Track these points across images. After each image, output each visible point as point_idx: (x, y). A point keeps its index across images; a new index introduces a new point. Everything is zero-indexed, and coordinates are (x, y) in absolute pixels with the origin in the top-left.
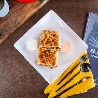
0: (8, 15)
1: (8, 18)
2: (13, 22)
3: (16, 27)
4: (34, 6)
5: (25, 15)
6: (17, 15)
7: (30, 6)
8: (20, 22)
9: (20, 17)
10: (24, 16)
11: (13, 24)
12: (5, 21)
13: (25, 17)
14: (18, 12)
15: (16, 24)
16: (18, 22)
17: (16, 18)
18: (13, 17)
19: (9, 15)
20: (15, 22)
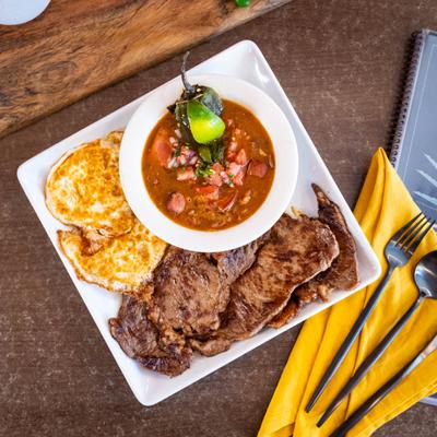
0: (39, 24)
1: (32, 38)
2: (54, 66)
3: (59, 95)
4: (182, 15)
5: (125, 47)
6: (87, 34)
7: (163, 14)
8: (85, 76)
9: (95, 51)
10: (118, 53)
11: (47, 75)
12: (13, 49)
13: (119, 59)
14: (94, 24)
15: (66, 79)
16: (79, 73)
17: (74, 51)
18: (62, 43)
19: (45, 22)
20: (63, 67)
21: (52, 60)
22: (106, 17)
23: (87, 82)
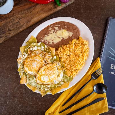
0: (10, 14)
1: (9, 17)
2: (15, 24)
3: (17, 30)
4: (45, 9)
5: (32, 18)
6: (22, 15)
7: (40, 9)
9: (25, 19)
10: (30, 19)
11: (13, 26)
12: (5, 20)
13: (30, 21)
14: (24, 13)
15: (18, 26)
16: (21, 25)
17: (20, 19)
18: (16, 18)
19: (12, 13)
20: (17, 24)
21: (14, 22)
22: (27, 11)
23: (23, 27)
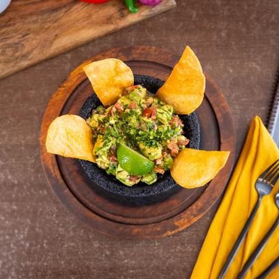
2: (9, 46)
3: (12, 64)
4: (94, 17)
5: (56, 35)
6: (32, 26)
7: (82, 15)
8: (29, 53)
9: (37, 37)
10: (51, 39)
11: (5, 51)
13: (51, 43)
14: (37, 20)
15: (17, 54)
16: (25, 51)
17: (23, 36)
18: (16, 31)
19: (6, 18)
20: (16, 46)
21: (9, 41)
22: (45, 16)
23: (30, 57)
